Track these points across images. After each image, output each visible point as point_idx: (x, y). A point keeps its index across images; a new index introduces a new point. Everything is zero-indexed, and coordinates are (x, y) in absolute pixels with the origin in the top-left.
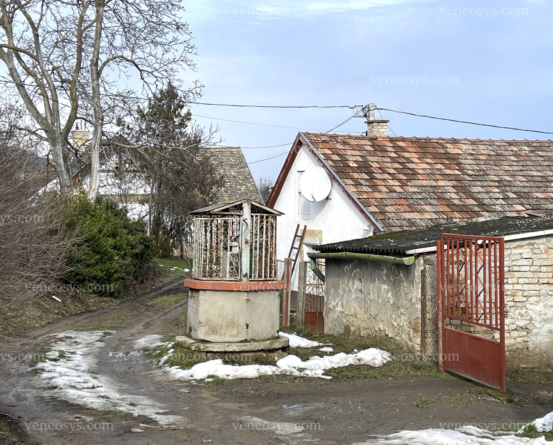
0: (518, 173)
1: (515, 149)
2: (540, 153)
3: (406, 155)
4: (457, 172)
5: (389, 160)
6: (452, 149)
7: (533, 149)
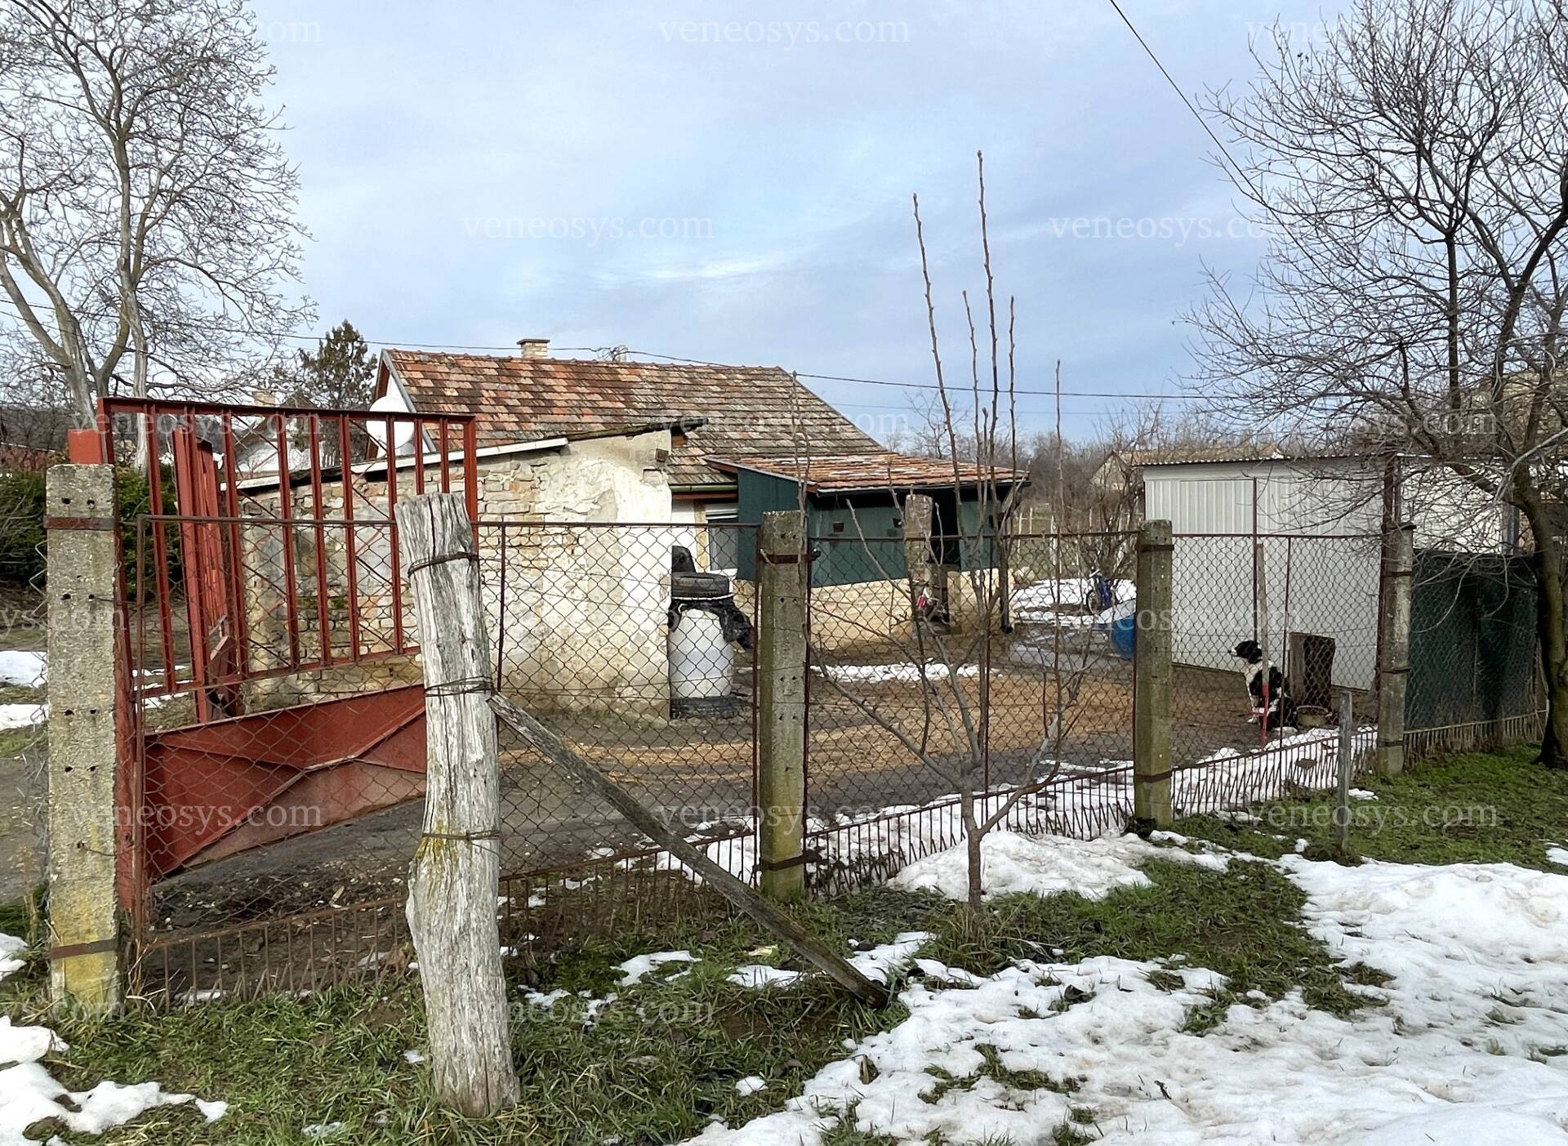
0: (714, 407)
1: (724, 377)
2: (758, 383)
3: (548, 382)
4: (620, 405)
5: (516, 387)
6: (625, 376)
7: (749, 377)
